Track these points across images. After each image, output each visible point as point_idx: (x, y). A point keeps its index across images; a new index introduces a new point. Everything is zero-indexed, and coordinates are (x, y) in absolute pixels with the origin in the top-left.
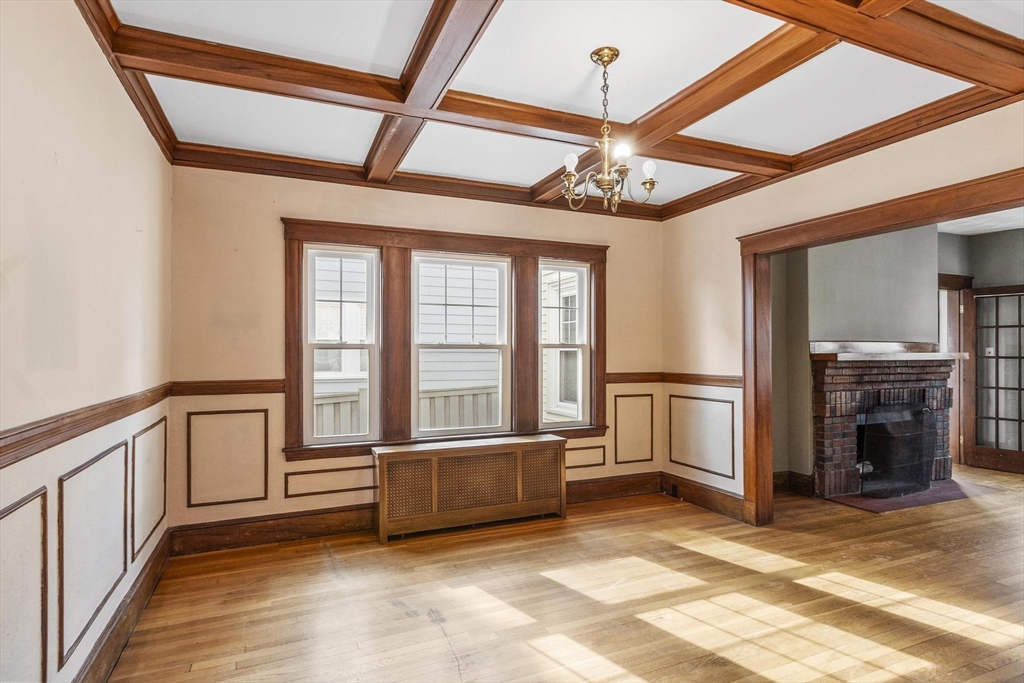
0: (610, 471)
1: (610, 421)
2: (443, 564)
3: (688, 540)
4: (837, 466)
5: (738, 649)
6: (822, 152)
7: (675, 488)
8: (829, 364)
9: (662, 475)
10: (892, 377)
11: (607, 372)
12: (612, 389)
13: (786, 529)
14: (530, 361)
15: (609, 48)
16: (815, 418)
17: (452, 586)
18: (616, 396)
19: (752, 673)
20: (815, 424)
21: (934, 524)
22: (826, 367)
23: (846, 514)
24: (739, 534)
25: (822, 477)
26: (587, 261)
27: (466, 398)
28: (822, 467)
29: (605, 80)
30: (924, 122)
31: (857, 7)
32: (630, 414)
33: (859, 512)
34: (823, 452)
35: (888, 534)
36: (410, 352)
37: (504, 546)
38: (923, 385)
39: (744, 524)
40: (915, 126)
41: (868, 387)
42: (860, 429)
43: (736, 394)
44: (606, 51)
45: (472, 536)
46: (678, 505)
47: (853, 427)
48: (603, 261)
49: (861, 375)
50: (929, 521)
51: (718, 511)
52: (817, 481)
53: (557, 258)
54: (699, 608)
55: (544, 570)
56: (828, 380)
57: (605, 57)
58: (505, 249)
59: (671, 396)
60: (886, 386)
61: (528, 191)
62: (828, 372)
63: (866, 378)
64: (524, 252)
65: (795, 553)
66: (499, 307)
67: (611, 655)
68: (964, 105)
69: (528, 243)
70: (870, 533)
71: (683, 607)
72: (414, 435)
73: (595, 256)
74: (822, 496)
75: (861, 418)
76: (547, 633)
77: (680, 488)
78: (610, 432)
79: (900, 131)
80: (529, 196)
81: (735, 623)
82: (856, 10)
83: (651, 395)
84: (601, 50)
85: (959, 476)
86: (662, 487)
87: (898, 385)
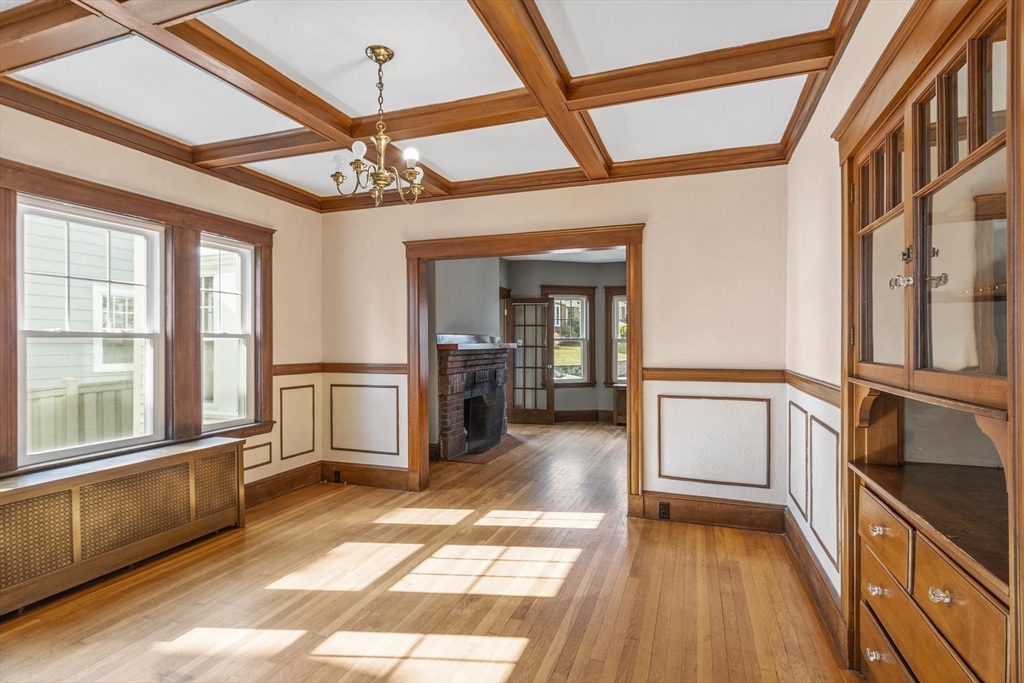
0: (278, 468)
1: (276, 417)
2: (125, 622)
3: (378, 516)
4: (454, 433)
5: (478, 585)
6: (473, 186)
7: (337, 474)
8: (452, 353)
9: (323, 464)
10: (481, 362)
11: (274, 363)
12: (279, 381)
13: (441, 488)
14: (191, 352)
15: (385, 48)
16: (440, 396)
17: (164, 639)
18: (281, 389)
19: (499, 596)
20: (440, 401)
21: (518, 464)
22: (449, 355)
23: (469, 469)
24: (412, 501)
25: (445, 443)
26: (251, 242)
27: (106, 395)
28: (446, 435)
29: (380, 78)
30: (543, 182)
31: (567, 99)
32: (295, 405)
33: (474, 466)
34: (446, 423)
35: (500, 477)
36: (15, 342)
37: (195, 576)
38: (495, 366)
39: (409, 493)
40: (537, 183)
41: (469, 370)
42: (467, 402)
43: (402, 380)
44: (383, 50)
45: (138, 579)
46: (346, 489)
47: (463, 399)
48: (269, 246)
49: (466, 361)
50: (515, 463)
51: (384, 486)
52: (442, 448)
53: (222, 234)
54: (429, 565)
55: (268, 583)
56: (449, 365)
57: (380, 55)
58: (160, 215)
59: (332, 386)
60: (478, 368)
61: (190, 150)
62: (450, 358)
63: (469, 363)
64: (184, 222)
65: (459, 504)
66: (147, 287)
67: (396, 628)
68: (563, 178)
69: (190, 213)
70: (490, 479)
71: (418, 569)
72: (22, 462)
73: (260, 238)
74: (445, 459)
75: (468, 395)
76: (324, 638)
77: (343, 474)
78: (276, 427)
79: (528, 184)
80: (193, 157)
81: (461, 567)
82: (565, 101)
83: (313, 386)
84: (379, 47)
85: (512, 431)
86: (322, 475)
87: (483, 368)
